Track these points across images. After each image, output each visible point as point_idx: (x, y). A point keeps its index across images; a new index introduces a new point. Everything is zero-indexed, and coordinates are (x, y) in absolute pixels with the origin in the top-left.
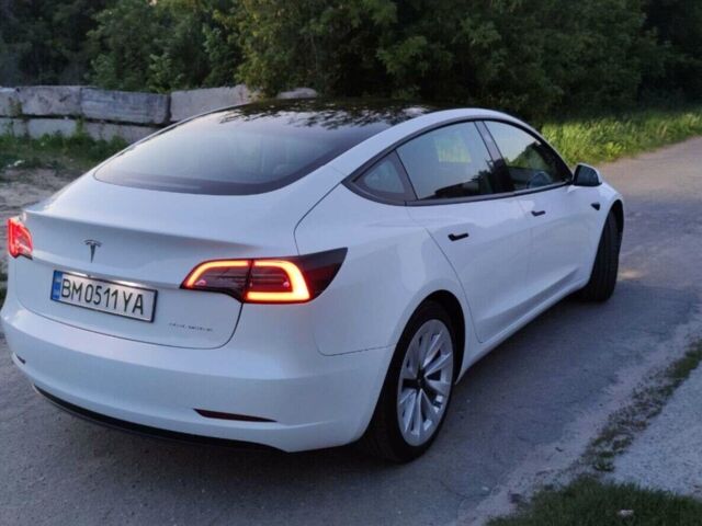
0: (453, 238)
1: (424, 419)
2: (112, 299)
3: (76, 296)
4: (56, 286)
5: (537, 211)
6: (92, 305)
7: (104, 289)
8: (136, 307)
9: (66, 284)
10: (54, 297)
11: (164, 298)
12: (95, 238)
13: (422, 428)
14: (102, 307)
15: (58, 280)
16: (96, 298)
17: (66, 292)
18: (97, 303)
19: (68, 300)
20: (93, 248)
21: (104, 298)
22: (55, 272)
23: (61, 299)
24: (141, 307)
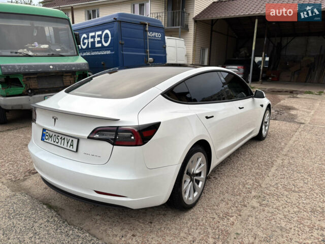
0: (207, 118)
1: (194, 191)
2: (63, 141)
3: (50, 139)
4: (43, 135)
5: (241, 107)
6: (55, 143)
7: (60, 137)
8: (71, 145)
9: (47, 134)
10: (42, 139)
11: (81, 142)
12: (56, 116)
13: (193, 196)
14: (59, 144)
15: (44, 133)
16: (57, 141)
17: (47, 137)
18: (57, 143)
19: (47, 141)
20: (55, 120)
21: (60, 140)
22: (43, 129)
23: (45, 140)
24: (72, 145)
